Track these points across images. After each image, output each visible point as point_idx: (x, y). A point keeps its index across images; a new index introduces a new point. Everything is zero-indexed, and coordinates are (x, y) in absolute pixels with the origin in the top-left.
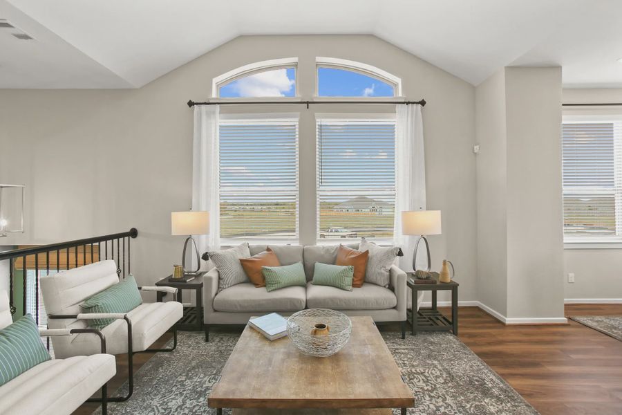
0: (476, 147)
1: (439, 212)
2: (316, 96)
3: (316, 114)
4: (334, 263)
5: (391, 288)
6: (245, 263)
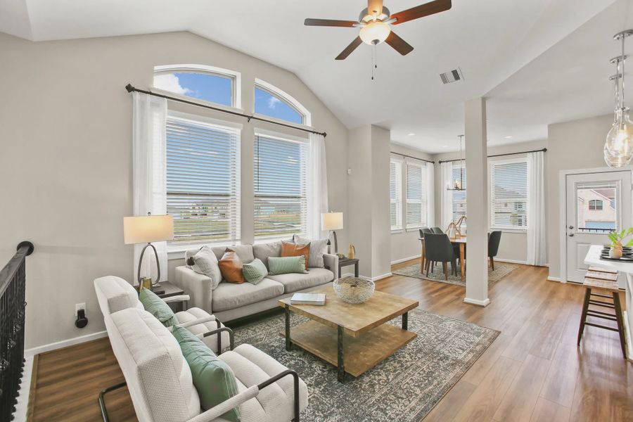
0: (349, 170)
1: (342, 213)
2: (253, 113)
3: (255, 128)
4: (280, 255)
5: (328, 267)
6: (224, 264)
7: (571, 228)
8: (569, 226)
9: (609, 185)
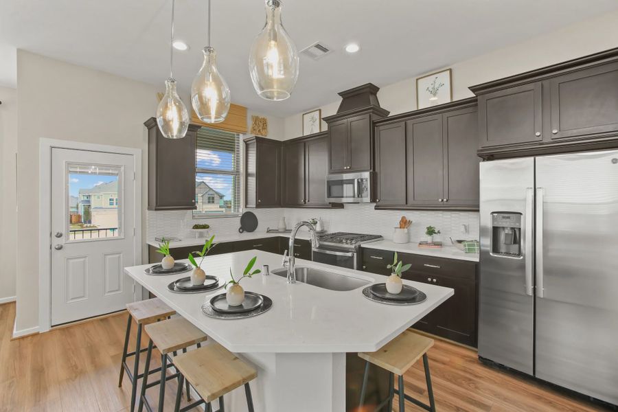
7: (59, 236)
8: (54, 234)
9: (111, 171)
